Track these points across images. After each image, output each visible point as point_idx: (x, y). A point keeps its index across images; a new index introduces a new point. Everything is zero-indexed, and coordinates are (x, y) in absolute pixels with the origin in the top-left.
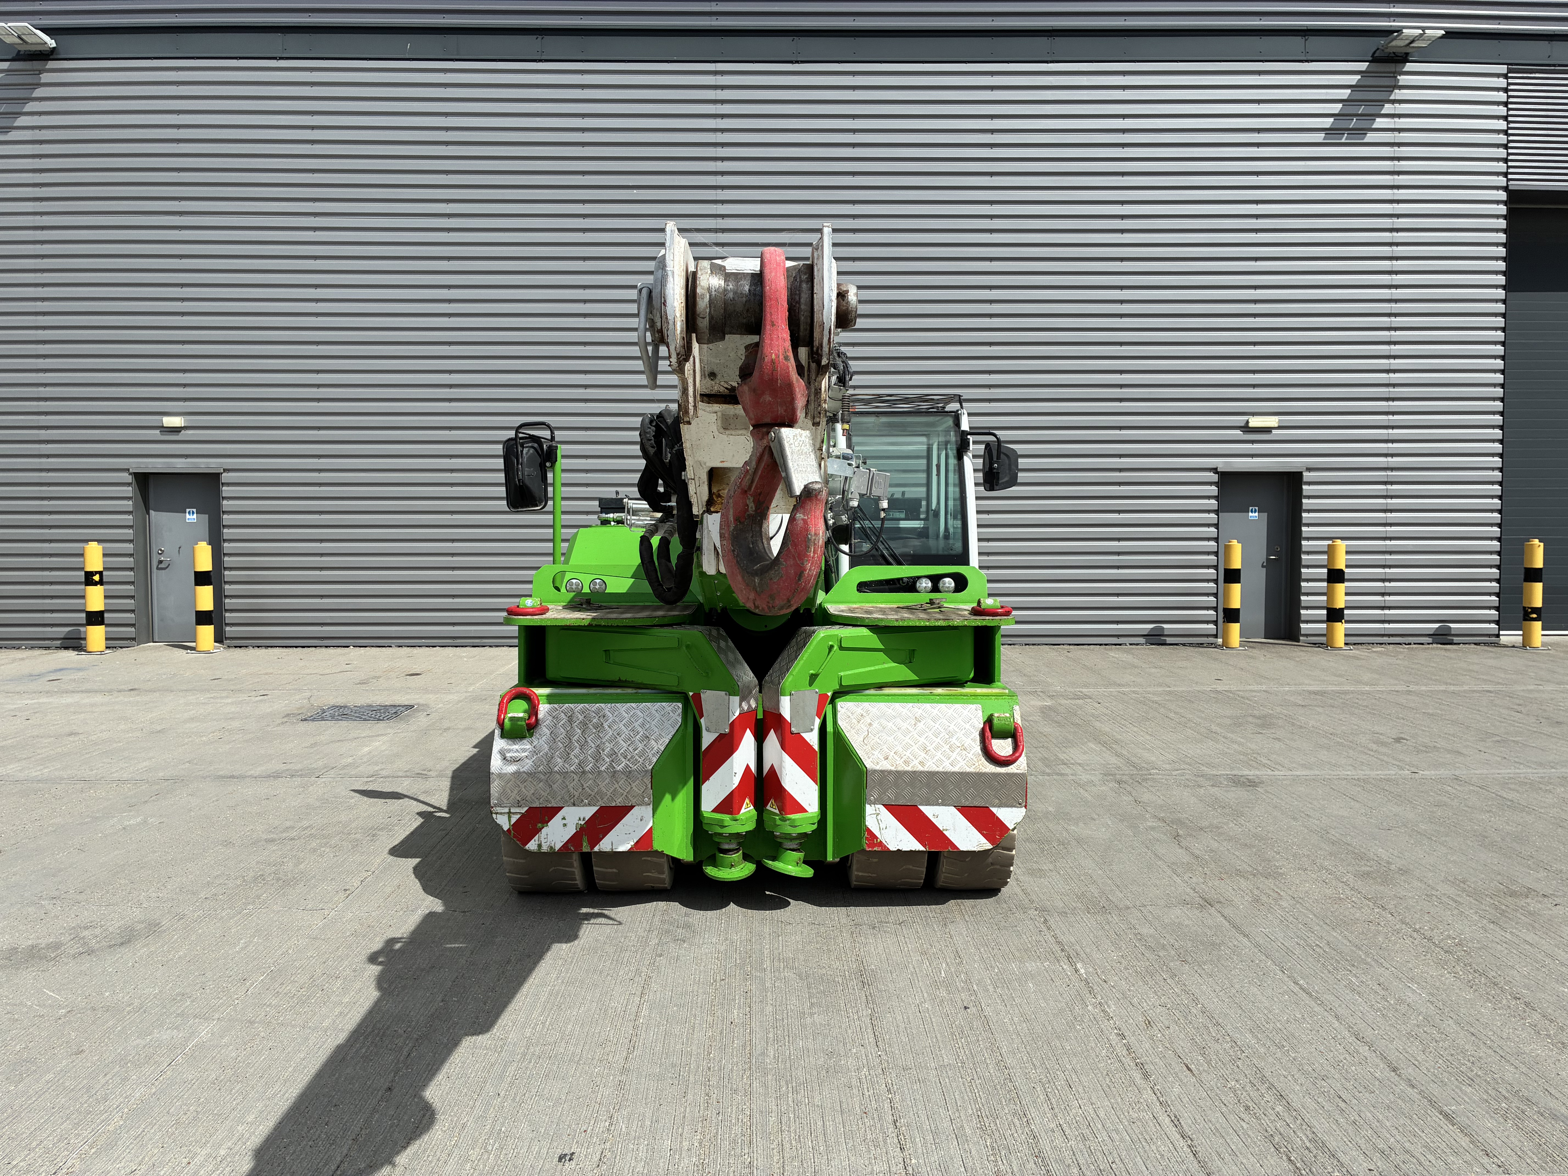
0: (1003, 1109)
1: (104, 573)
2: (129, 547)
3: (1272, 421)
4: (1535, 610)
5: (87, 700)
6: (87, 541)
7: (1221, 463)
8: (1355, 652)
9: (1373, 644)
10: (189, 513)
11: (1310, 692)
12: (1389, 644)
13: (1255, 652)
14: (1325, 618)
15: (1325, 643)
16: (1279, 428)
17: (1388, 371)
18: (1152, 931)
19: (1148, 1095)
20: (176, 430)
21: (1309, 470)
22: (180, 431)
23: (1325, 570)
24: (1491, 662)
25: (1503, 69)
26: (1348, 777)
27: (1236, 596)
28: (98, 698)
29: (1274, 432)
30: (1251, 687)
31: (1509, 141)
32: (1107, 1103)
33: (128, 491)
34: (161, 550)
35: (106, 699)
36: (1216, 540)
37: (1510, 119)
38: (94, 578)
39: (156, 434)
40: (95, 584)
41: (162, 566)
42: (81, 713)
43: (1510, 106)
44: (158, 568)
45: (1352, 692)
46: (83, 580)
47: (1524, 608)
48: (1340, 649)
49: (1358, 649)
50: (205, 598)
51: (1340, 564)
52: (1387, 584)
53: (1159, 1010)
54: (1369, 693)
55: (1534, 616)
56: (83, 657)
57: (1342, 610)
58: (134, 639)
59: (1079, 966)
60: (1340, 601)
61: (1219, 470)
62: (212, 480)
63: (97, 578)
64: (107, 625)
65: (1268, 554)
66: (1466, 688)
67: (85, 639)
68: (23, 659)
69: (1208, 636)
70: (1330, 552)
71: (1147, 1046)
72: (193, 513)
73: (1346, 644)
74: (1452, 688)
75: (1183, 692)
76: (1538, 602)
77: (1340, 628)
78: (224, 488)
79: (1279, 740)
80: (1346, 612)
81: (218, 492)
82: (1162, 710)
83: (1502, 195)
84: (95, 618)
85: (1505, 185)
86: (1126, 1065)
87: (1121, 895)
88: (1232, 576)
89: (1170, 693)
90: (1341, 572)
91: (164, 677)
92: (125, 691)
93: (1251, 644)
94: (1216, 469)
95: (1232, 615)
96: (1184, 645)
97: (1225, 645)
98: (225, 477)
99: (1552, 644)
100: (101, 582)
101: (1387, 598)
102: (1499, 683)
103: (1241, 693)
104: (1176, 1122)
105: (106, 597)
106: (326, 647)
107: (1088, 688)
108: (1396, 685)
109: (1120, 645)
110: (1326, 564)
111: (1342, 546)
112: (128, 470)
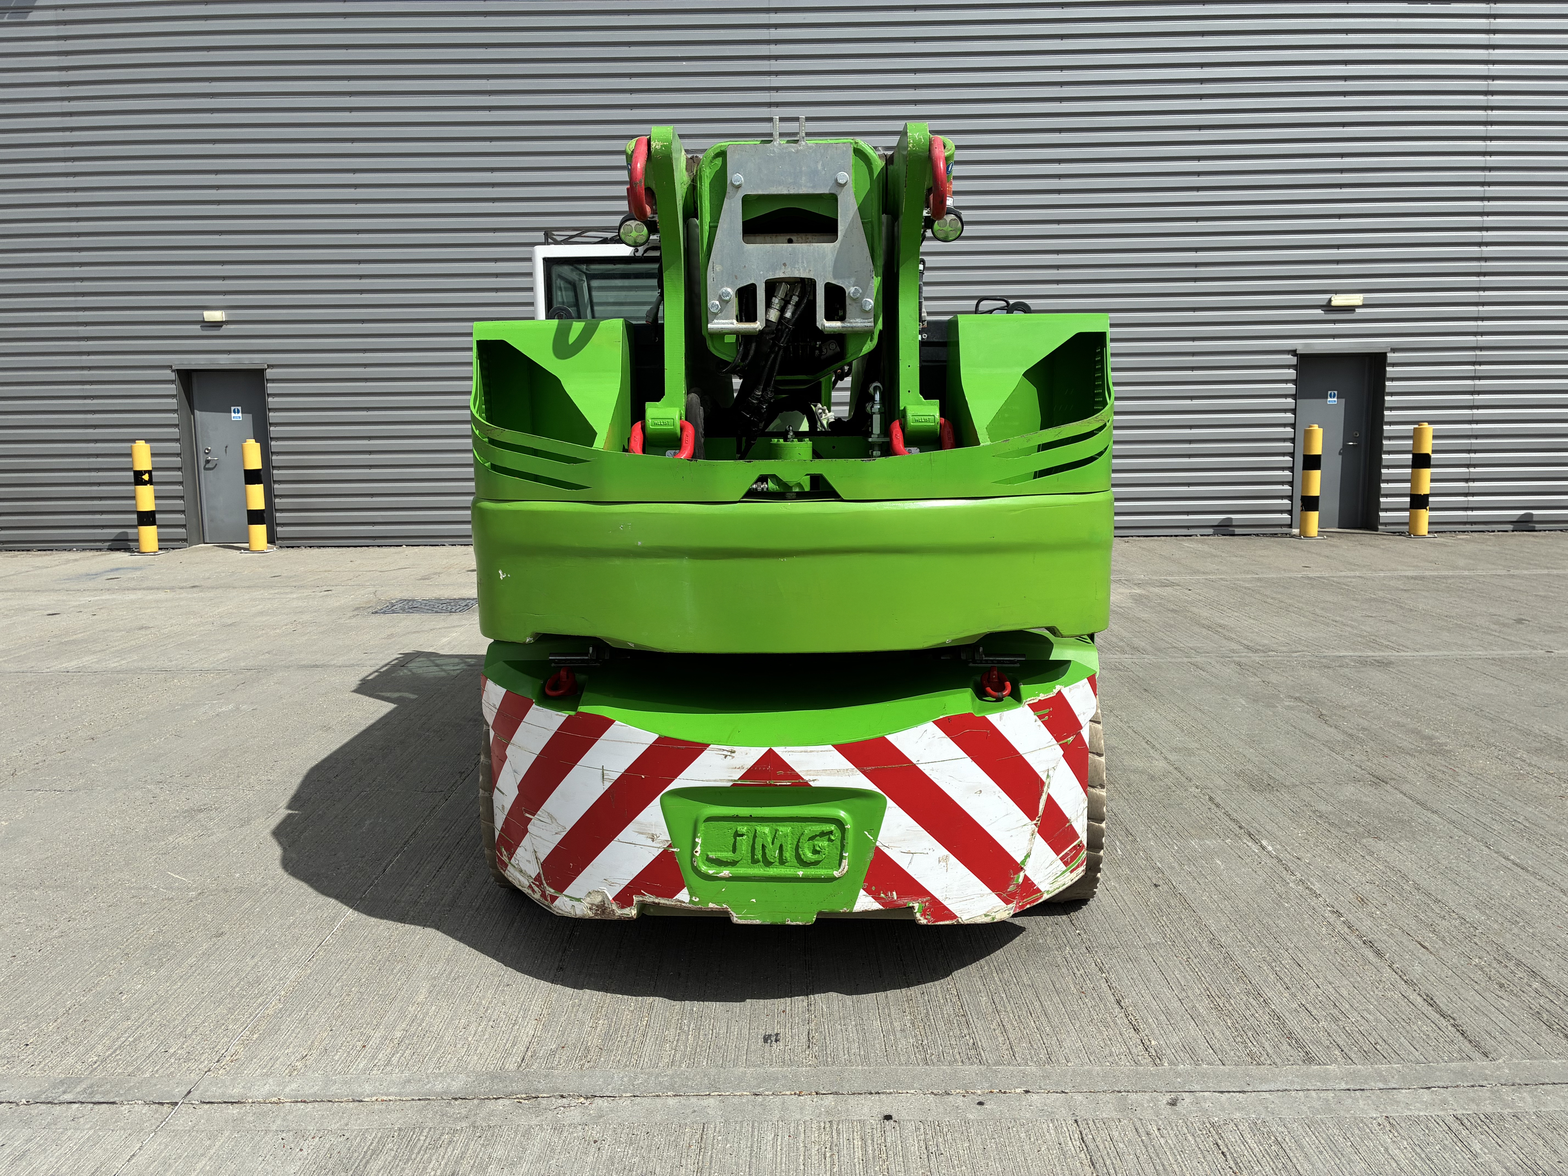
0: (1234, 989)
1: (153, 473)
2: (175, 447)
3: (1356, 299)
5: (151, 596)
6: (134, 441)
7: (1300, 345)
8: (1440, 539)
9: (1455, 532)
10: (234, 412)
11: (1407, 577)
12: (1472, 532)
13: (1335, 541)
14: (1408, 506)
15: (1408, 531)
16: (1364, 306)
17: (1480, 244)
18: (1330, 808)
19: (1387, 972)
20: (217, 325)
21: (1394, 350)
22: (221, 326)
23: (1410, 456)
26: (1482, 657)
27: (1316, 483)
28: (161, 595)
29: (1358, 310)
30: (1343, 574)
32: (1346, 982)
33: (172, 389)
34: (208, 450)
35: (170, 595)
36: (1293, 426)
38: (143, 477)
39: (196, 329)
40: (145, 483)
41: (210, 466)
42: (148, 608)
44: (205, 469)
45: (1452, 577)
46: (133, 481)
48: (1423, 536)
49: (1443, 537)
50: (256, 497)
51: (1427, 449)
52: (1472, 470)
53: (1368, 887)
54: (1470, 577)
56: (137, 558)
57: (1426, 496)
58: (185, 540)
59: (1264, 843)
60: (1426, 488)
61: (1298, 352)
62: (257, 376)
63: (146, 477)
64: (159, 527)
65: (1346, 439)
67: (137, 540)
68: (76, 560)
69: (1281, 526)
70: (1416, 436)
71: (1369, 923)
72: (238, 412)
73: (1429, 532)
74: (1555, 572)
75: (1273, 578)
77: (1425, 516)
78: (268, 385)
80: (1431, 499)
81: (263, 388)
82: (1257, 596)
84: (147, 518)
86: (1353, 943)
87: (1283, 773)
88: (1312, 462)
89: (1259, 580)
90: (1427, 456)
91: (223, 574)
92: (186, 588)
93: (1331, 534)
94: (1295, 351)
95: (1310, 503)
96: (1257, 535)
97: (1303, 534)
98: (270, 373)
100: (150, 482)
101: (1471, 484)
103: (1335, 579)
104: (1430, 1001)
105: (156, 498)
106: (379, 546)
107: (1172, 576)
108: (1496, 569)
109: (1190, 536)
110: (1411, 449)
111: (1429, 430)
112: (171, 367)
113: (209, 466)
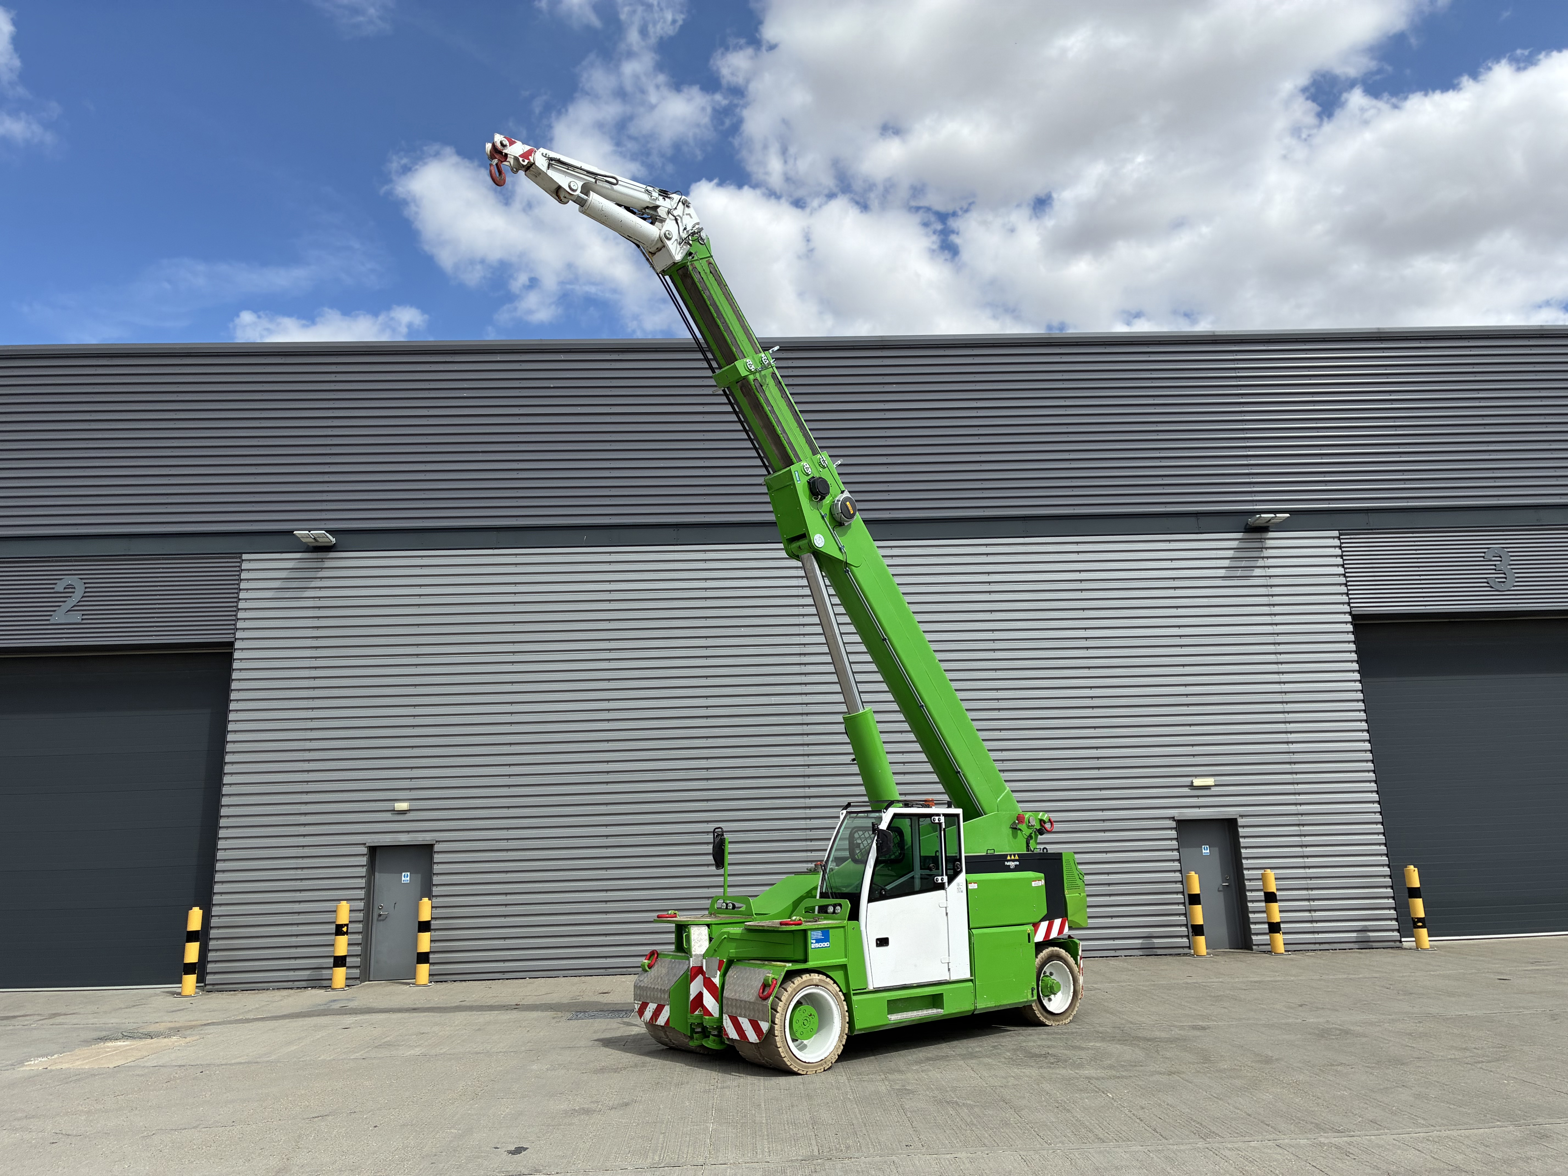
1: (348, 926)
2: (362, 904)
3: (1210, 781)
4: (1420, 920)
6: (338, 901)
7: (1176, 813)
8: (1294, 956)
9: (1306, 950)
10: (405, 874)
11: (1252, 982)
12: (1320, 950)
13: (1218, 958)
14: (1267, 931)
15: (1270, 951)
16: (1216, 785)
20: (403, 812)
21: (1242, 816)
22: (406, 813)
23: (1263, 893)
24: (1389, 960)
25: (1336, 533)
27: (1198, 915)
29: (1213, 789)
30: (1212, 981)
31: (1347, 581)
33: (364, 860)
34: (381, 906)
36: (1180, 871)
37: (1346, 566)
38: (343, 929)
39: (388, 816)
40: (343, 934)
43: (1344, 558)
44: (377, 920)
46: (334, 931)
47: (1412, 918)
48: (1281, 954)
49: (1295, 954)
50: (424, 942)
51: (1273, 889)
52: (1312, 903)
54: (1292, 981)
55: (1420, 924)
56: (328, 993)
57: (1278, 924)
58: (358, 979)
60: (1277, 918)
61: (1176, 818)
62: (427, 849)
63: (345, 929)
64: (348, 967)
65: (1221, 882)
66: (1361, 976)
67: (333, 979)
69: (1182, 947)
70: (1263, 878)
72: (408, 874)
73: (1285, 951)
74: (1351, 976)
75: (1165, 984)
76: (1421, 914)
77: (1279, 938)
78: (436, 856)
79: (1225, 1008)
80: (1282, 926)
81: (431, 858)
82: (1150, 995)
83: (1349, 618)
84: (340, 961)
85: (1349, 611)
88: (1194, 899)
89: (1154, 985)
90: (1273, 894)
93: (1215, 953)
94: (1174, 818)
95: (1198, 930)
96: (1168, 955)
97: (1196, 953)
98: (438, 847)
99: (1436, 946)
100: (347, 933)
101: (1313, 914)
102: (1386, 972)
103: (1204, 984)
105: (349, 944)
106: (507, 979)
107: (1096, 984)
109: (1118, 957)
110: (1262, 888)
111: (1271, 874)
112: (365, 844)
113: (381, 918)
